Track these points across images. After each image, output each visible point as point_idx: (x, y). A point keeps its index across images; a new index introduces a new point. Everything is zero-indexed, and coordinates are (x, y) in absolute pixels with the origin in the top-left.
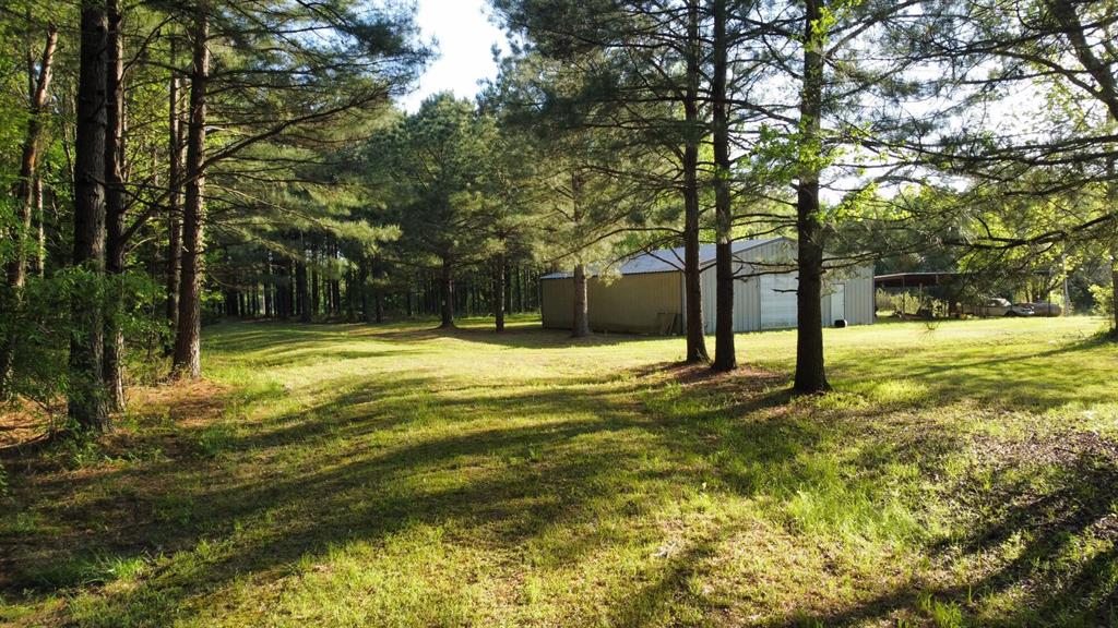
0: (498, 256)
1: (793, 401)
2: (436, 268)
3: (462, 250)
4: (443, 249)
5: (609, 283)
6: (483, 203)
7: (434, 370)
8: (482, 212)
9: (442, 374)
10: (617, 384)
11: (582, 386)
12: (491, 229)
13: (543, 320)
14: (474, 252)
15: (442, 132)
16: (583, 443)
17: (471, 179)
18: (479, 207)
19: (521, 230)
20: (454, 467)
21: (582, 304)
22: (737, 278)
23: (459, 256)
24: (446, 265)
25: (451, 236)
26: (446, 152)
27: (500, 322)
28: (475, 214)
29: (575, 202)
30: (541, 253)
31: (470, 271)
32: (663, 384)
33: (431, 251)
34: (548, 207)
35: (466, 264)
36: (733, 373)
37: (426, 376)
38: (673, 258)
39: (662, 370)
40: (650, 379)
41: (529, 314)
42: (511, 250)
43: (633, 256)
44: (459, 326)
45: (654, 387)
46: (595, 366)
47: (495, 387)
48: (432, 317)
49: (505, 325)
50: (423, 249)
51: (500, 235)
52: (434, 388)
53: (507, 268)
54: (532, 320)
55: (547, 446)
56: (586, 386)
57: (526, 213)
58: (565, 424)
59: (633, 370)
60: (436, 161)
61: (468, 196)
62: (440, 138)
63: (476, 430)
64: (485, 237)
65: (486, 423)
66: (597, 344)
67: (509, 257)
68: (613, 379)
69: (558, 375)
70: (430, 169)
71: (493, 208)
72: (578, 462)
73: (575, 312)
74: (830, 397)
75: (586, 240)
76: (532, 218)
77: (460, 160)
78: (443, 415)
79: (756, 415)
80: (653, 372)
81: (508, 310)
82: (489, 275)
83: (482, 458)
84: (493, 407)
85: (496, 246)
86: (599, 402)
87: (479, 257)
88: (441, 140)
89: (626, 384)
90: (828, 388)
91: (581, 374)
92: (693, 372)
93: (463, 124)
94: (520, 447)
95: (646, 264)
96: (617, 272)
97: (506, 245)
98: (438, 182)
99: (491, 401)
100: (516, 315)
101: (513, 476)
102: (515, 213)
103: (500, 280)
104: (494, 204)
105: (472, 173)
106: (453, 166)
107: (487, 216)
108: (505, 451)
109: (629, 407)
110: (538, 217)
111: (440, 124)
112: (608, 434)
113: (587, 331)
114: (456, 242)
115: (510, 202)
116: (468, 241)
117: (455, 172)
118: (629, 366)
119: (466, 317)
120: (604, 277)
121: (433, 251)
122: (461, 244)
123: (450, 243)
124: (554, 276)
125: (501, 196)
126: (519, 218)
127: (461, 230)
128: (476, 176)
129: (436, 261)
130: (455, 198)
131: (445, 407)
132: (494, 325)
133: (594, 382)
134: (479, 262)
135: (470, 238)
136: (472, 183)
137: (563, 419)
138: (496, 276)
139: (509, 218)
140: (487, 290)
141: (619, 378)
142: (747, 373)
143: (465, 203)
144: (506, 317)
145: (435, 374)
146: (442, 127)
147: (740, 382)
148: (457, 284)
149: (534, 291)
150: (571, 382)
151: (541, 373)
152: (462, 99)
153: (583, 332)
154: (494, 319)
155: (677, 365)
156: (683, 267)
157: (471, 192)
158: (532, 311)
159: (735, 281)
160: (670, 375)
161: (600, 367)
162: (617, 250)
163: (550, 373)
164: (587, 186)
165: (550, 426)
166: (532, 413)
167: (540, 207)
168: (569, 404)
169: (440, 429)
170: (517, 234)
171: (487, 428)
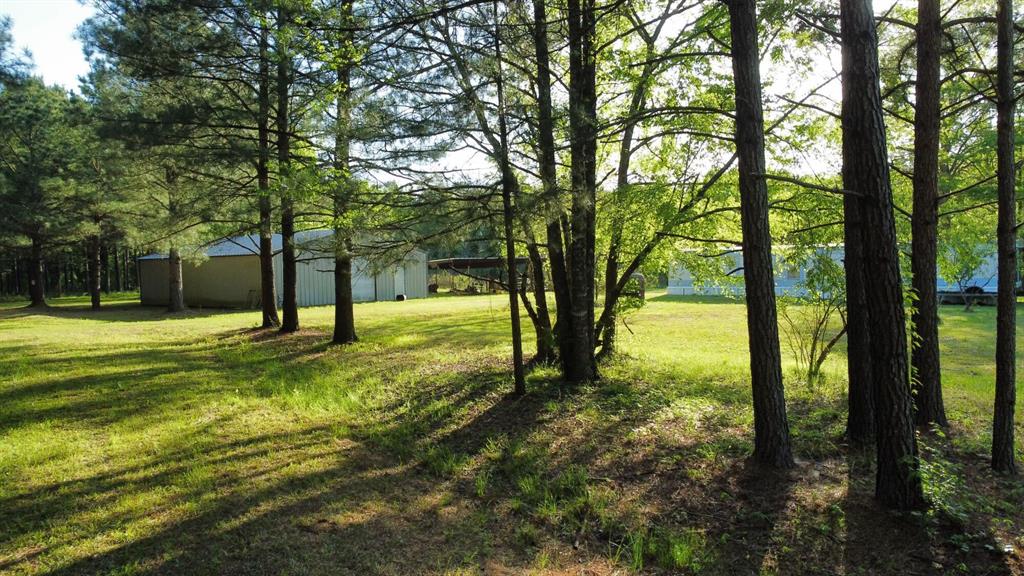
0: (94, 238)
1: (329, 349)
2: (24, 248)
3: (54, 232)
4: (32, 231)
5: (198, 264)
6: (77, 190)
7: (30, 340)
8: (76, 198)
9: (38, 343)
10: (201, 345)
11: (170, 347)
12: (85, 212)
13: (141, 298)
14: (68, 234)
15: (30, 116)
16: (161, 379)
17: (64, 165)
18: (72, 193)
19: (115, 215)
20: (57, 397)
21: (178, 282)
22: (299, 261)
23: (49, 237)
24: (36, 247)
25: (42, 218)
26: (36, 137)
27: (96, 301)
28: (67, 199)
29: (169, 193)
30: (134, 238)
31: (63, 251)
32: (239, 343)
33: (17, 232)
34: (144, 195)
35: (58, 244)
36: (296, 334)
37: (22, 344)
38: (250, 243)
39: (240, 334)
40: (230, 340)
41: (128, 293)
42: (106, 232)
43: (216, 242)
44: (52, 305)
45: (230, 346)
46: (185, 333)
47: (90, 350)
48: (19, 297)
49: (102, 303)
50: (10, 230)
51: (96, 218)
52: (31, 353)
53: (104, 248)
54: (132, 297)
55: (132, 382)
56: (174, 347)
57: (121, 200)
58: (149, 370)
59: (216, 335)
60: (23, 143)
61: (61, 182)
62: (28, 122)
63: (72, 377)
64: (79, 220)
65: (81, 372)
66: (191, 316)
67: (104, 239)
68: (198, 341)
69: (150, 340)
70: (16, 151)
71: (87, 194)
72: (155, 388)
73: (171, 290)
74: (356, 346)
75: (174, 229)
76: (127, 205)
77: (51, 146)
78: (45, 369)
79: (299, 359)
80: (233, 335)
81: (105, 289)
82: (84, 255)
83: (78, 391)
84: (89, 362)
85: (91, 228)
86: (182, 356)
87: (73, 238)
88: (30, 125)
89: (208, 345)
90: (356, 339)
91: (172, 339)
92: (265, 334)
93: (54, 111)
94: (111, 383)
95: (228, 249)
96: (205, 255)
97: (102, 227)
98: (26, 166)
99: (88, 358)
100: (114, 294)
101: (103, 398)
102: (110, 200)
103: (96, 261)
104: (88, 191)
105: (64, 160)
106: (43, 150)
107: (81, 201)
108: (98, 387)
109: (206, 359)
110: (133, 204)
111: (27, 108)
112: (183, 373)
113: (182, 306)
114: (48, 225)
115: (106, 188)
116: (60, 224)
117: (45, 156)
118: (214, 332)
119: (59, 296)
120: (194, 258)
121: (21, 232)
122: (53, 226)
123: (40, 225)
124: (151, 257)
125: (95, 182)
126: (114, 205)
127: (53, 212)
128: (68, 163)
129: (24, 242)
130: (47, 183)
131: (45, 364)
132: (91, 304)
133: (181, 344)
134: (73, 244)
135: (63, 221)
136: (66, 169)
137: (148, 367)
138: (91, 256)
139: (104, 205)
140: (82, 269)
141: (204, 340)
142: (308, 333)
143: (57, 189)
144: (102, 296)
145: (31, 343)
146: (30, 112)
147: (299, 340)
148: (48, 264)
149: (134, 271)
150: (161, 345)
151: (134, 339)
152: (53, 86)
153: (179, 307)
154: (90, 297)
155: (254, 329)
156: (259, 252)
157: (65, 178)
158: (132, 290)
159: (297, 263)
160: (246, 337)
161: (190, 333)
162: (204, 237)
163: (143, 339)
164: (180, 179)
165: (137, 372)
166: (123, 364)
167: (136, 194)
168: (156, 359)
169: (41, 377)
170: (113, 218)
171: (84, 375)
